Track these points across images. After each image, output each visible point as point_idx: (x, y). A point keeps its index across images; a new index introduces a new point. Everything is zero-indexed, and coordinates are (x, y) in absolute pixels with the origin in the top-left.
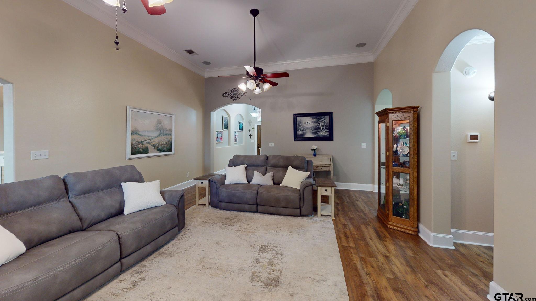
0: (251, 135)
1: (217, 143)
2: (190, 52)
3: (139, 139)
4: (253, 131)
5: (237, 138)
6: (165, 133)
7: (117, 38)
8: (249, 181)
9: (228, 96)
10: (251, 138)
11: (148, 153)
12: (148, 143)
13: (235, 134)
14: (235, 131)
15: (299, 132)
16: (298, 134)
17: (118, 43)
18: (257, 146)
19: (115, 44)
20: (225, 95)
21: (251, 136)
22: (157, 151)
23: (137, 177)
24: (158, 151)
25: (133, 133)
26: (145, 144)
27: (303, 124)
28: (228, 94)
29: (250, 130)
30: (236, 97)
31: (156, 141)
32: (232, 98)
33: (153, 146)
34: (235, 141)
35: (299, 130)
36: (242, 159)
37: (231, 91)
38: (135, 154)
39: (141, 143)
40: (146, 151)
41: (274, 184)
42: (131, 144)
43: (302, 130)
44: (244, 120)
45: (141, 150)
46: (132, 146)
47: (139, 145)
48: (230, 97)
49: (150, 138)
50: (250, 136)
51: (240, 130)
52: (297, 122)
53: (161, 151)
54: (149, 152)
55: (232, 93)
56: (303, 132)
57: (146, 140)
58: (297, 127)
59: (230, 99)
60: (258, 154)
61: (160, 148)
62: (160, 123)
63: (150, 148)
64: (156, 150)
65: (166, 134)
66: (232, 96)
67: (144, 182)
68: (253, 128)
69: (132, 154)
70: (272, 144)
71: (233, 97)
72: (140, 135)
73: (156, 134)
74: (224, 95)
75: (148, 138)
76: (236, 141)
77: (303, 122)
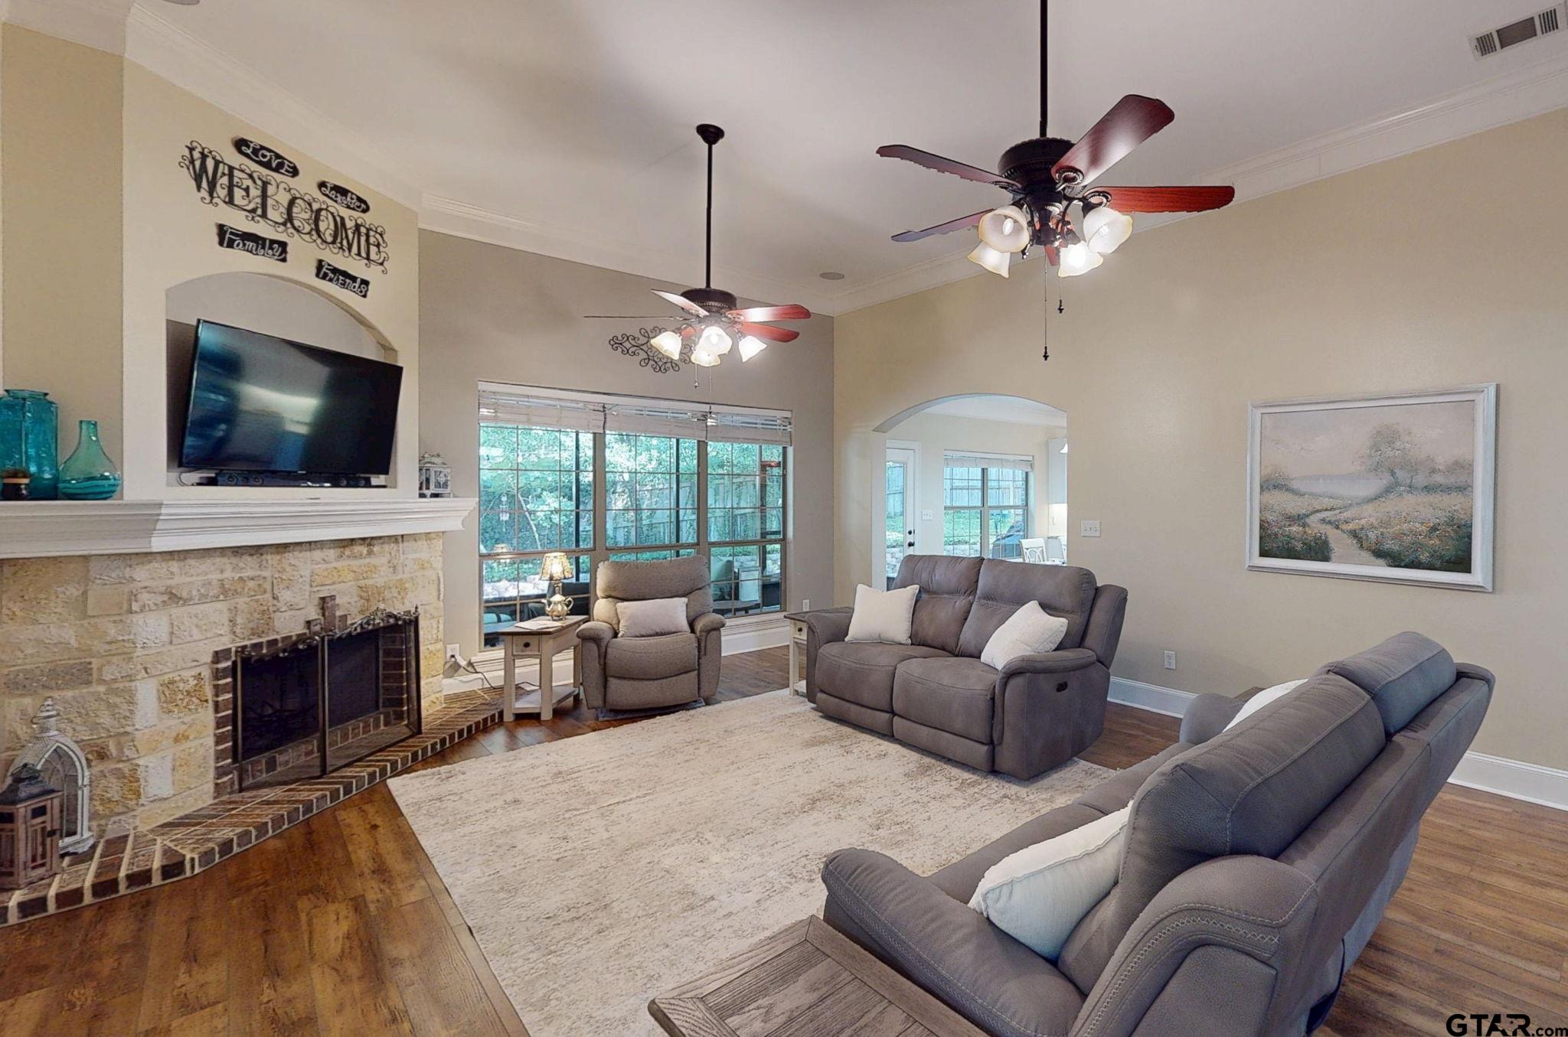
3: (1293, 505)
6: (1420, 480)
11: (1326, 559)
12: (1330, 522)
22: (1373, 559)
24: (1381, 561)
25: (1271, 484)
26: (1316, 526)
31: (1369, 516)
33: (1354, 534)
38: (1275, 556)
39: (1300, 519)
40: (1319, 551)
42: (1261, 520)
45: (1299, 546)
46: (1261, 527)
47: (1290, 525)
49: (1339, 503)
53: (1395, 560)
54: (1333, 556)
57: (1318, 511)
61: (1390, 545)
62: (1391, 443)
63: (1337, 541)
64: (1366, 555)
65: (1428, 489)
69: (1264, 553)
72: (1296, 493)
75: (1327, 502)
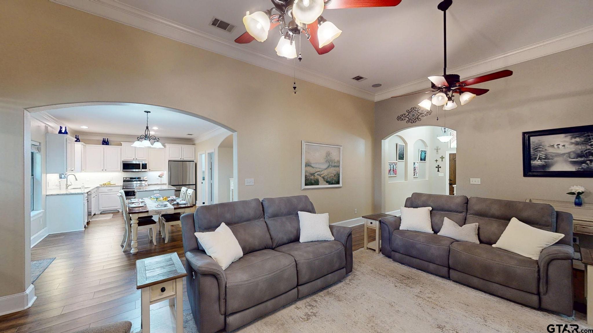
0: (438, 167)
1: (389, 177)
2: (358, 78)
3: (312, 171)
4: (442, 161)
5: (418, 171)
6: (333, 165)
7: (295, 84)
8: (436, 232)
9: (404, 118)
10: (438, 171)
11: (318, 184)
12: (319, 175)
13: (415, 165)
14: (415, 161)
15: (536, 163)
16: (532, 165)
17: (296, 87)
18: (449, 182)
19: (293, 89)
20: (401, 118)
21: (440, 169)
22: (326, 183)
23: (310, 207)
24: (327, 184)
25: (308, 165)
26: (317, 177)
27: (547, 148)
28: (405, 116)
29: (436, 161)
30: (416, 119)
31: (325, 173)
32: (410, 121)
33: (323, 177)
34: (413, 175)
35: (536, 158)
36: (424, 199)
37: (408, 112)
38: (308, 185)
39: (313, 174)
40: (317, 183)
41: (481, 242)
42: (305, 175)
43: (544, 159)
44: (428, 147)
45: (313, 181)
46: (306, 177)
47: (311, 176)
48: (407, 119)
49: (320, 170)
50: (437, 169)
51: (421, 160)
52: (531, 146)
53: (329, 183)
54: (320, 183)
55: (410, 114)
56: (545, 162)
57: (317, 172)
58: (532, 153)
59: (407, 122)
60: (450, 194)
61: (329, 180)
62: (329, 155)
63: (321, 180)
64: (325, 182)
65: (334, 166)
66: (410, 118)
67: (315, 213)
68: (442, 158)
69: (306, 185)
70: (475, 181)
71: (412, 119)
72: (313, 167)
73: (325, 166)
74: (399, 118)
75: (318, 170)
76: (416, 175)
77: (547, 144)
